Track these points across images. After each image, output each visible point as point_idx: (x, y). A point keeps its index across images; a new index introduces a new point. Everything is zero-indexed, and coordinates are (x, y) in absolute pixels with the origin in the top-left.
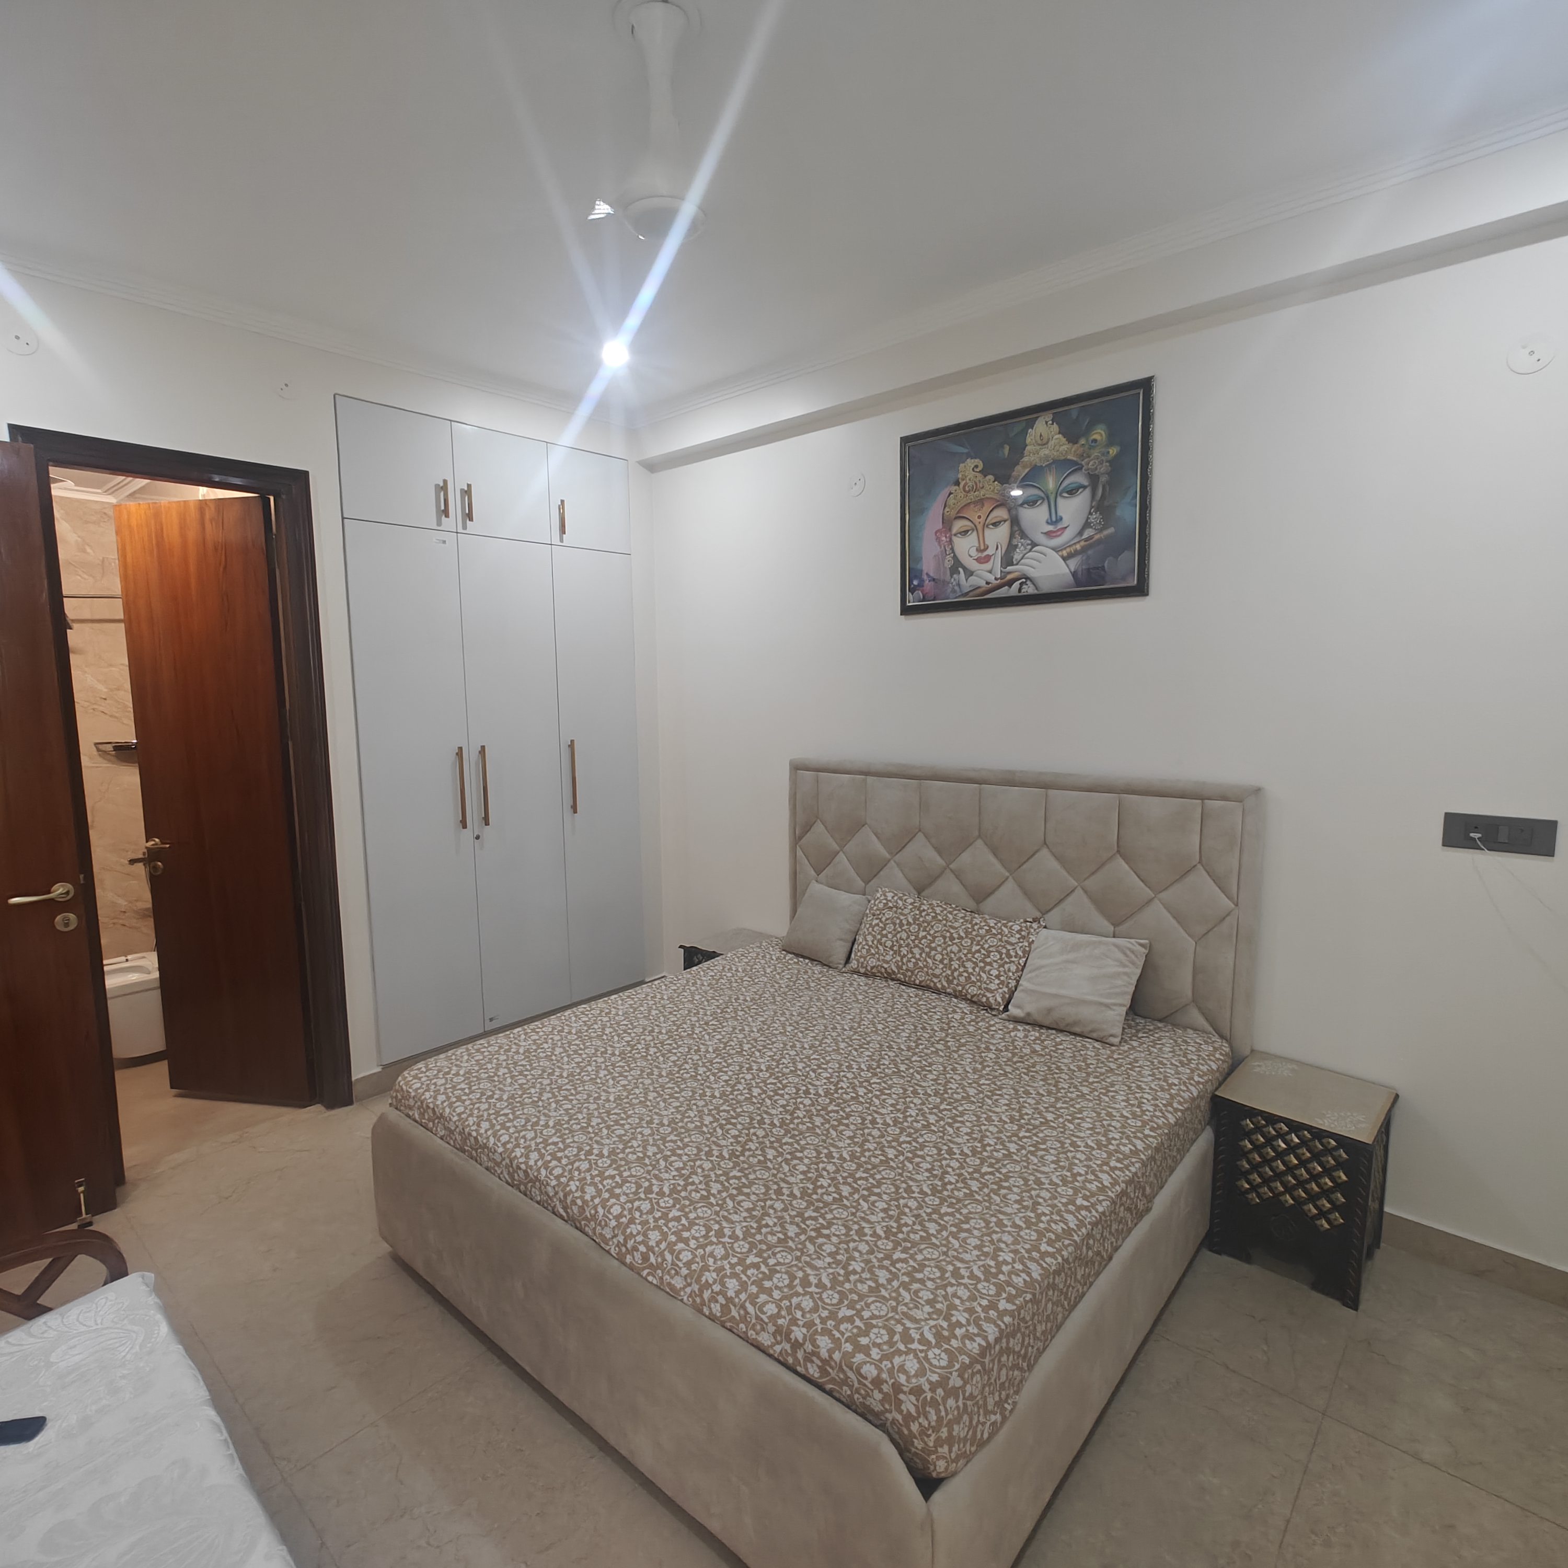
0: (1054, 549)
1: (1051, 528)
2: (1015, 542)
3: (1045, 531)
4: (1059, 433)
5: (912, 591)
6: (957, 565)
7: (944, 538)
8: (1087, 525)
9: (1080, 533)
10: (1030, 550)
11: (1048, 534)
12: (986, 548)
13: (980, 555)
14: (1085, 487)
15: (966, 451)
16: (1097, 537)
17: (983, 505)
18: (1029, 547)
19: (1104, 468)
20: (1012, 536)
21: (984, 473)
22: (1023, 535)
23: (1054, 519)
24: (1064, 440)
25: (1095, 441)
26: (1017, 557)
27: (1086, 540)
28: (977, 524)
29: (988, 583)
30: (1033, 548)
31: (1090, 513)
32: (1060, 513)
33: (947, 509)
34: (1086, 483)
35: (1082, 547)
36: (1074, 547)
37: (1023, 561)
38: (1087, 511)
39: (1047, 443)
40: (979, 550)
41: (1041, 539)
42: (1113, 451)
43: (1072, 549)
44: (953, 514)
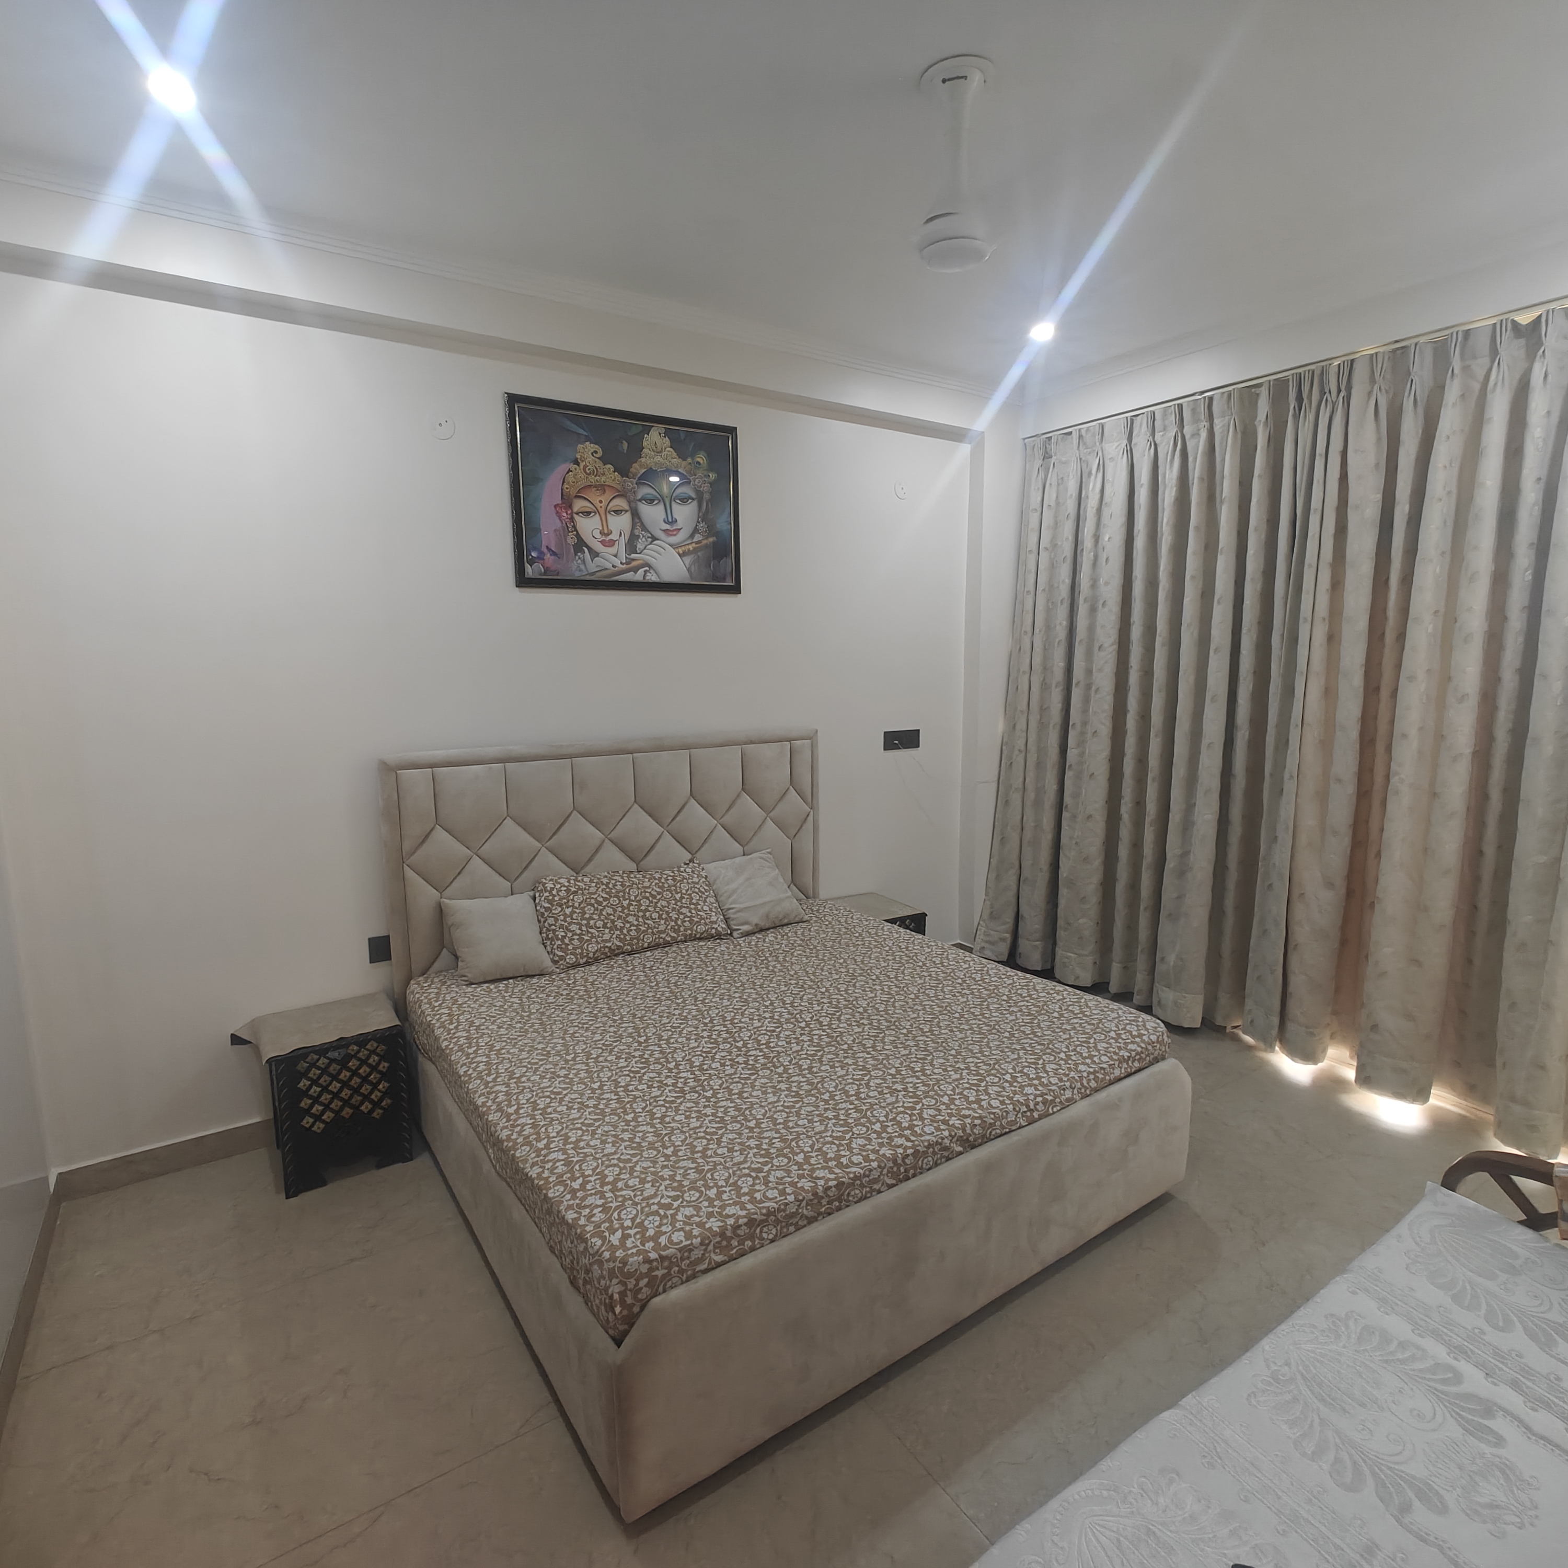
0: (671, 545)
1: (668, 527)
2: (637, 532)
3: (664, 528)
4: (671, 447)
5: (531, 563)
6: (580, 544)
7: (565, 514)
8: (696, 531)
9: (692, 536)
10: (651, 543)
11: (666, 531)
12: (610, 533)
13: (604, 538)
14: (693, 499)
15: (585, 433)
16: (704, 542)
17: (604, 492)
18: (650, 540)
19: (706, 488)
20: (633, 527)
21: (604, 460)
22: (644, 528)
23: (670, 520)
24: (675, 454)
25: (698, 463)
26: (640, 546)
27: (697, 543)
28: (599, 508)
29: (613, 566)
30: (652, 541)
31: (698, 522)
32: (675, 516)
33: (566, 486)
34: (693, 496)
35: (695, 549)
36: (687, 547)
37: (645, 551)
38: (696, 520)
39: (661, 452)
40: (602, 533)
41: (661, 535)
42: (713, 476)
43: (686, 548)
44: (573, 492)
